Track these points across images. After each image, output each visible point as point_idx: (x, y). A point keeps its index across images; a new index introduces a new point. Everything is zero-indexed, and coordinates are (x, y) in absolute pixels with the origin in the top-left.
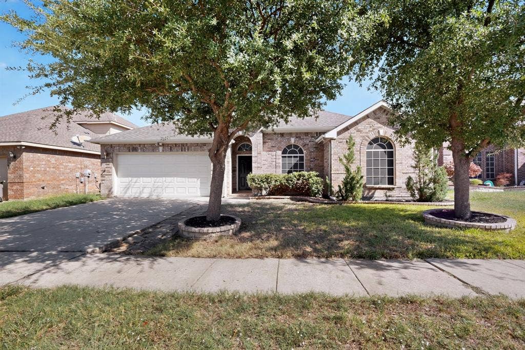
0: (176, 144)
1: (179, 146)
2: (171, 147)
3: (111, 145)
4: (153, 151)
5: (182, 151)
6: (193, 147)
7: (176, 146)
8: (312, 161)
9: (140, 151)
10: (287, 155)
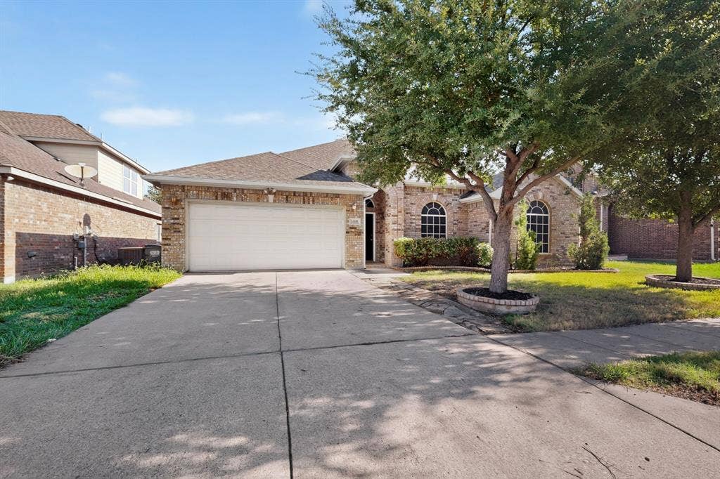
0: (295, 193)
1: (300, 196)
2: (287, 197)
3: (183, 187)
4: (258, 200)
5: (304, 203)
6: (320, 199)
7: (294, 195)
8: (455, 224)
9: (235, 199)
10: (427, 215)
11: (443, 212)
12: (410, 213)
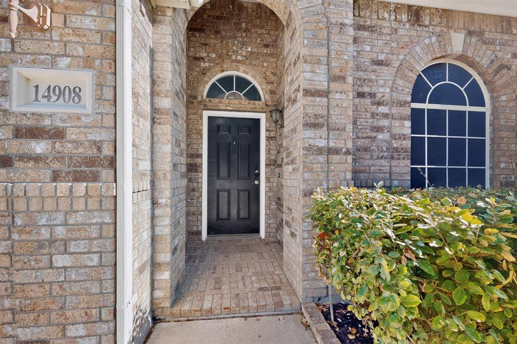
10: (426, 106)
11: (478, 100)
12: (372, 95)
